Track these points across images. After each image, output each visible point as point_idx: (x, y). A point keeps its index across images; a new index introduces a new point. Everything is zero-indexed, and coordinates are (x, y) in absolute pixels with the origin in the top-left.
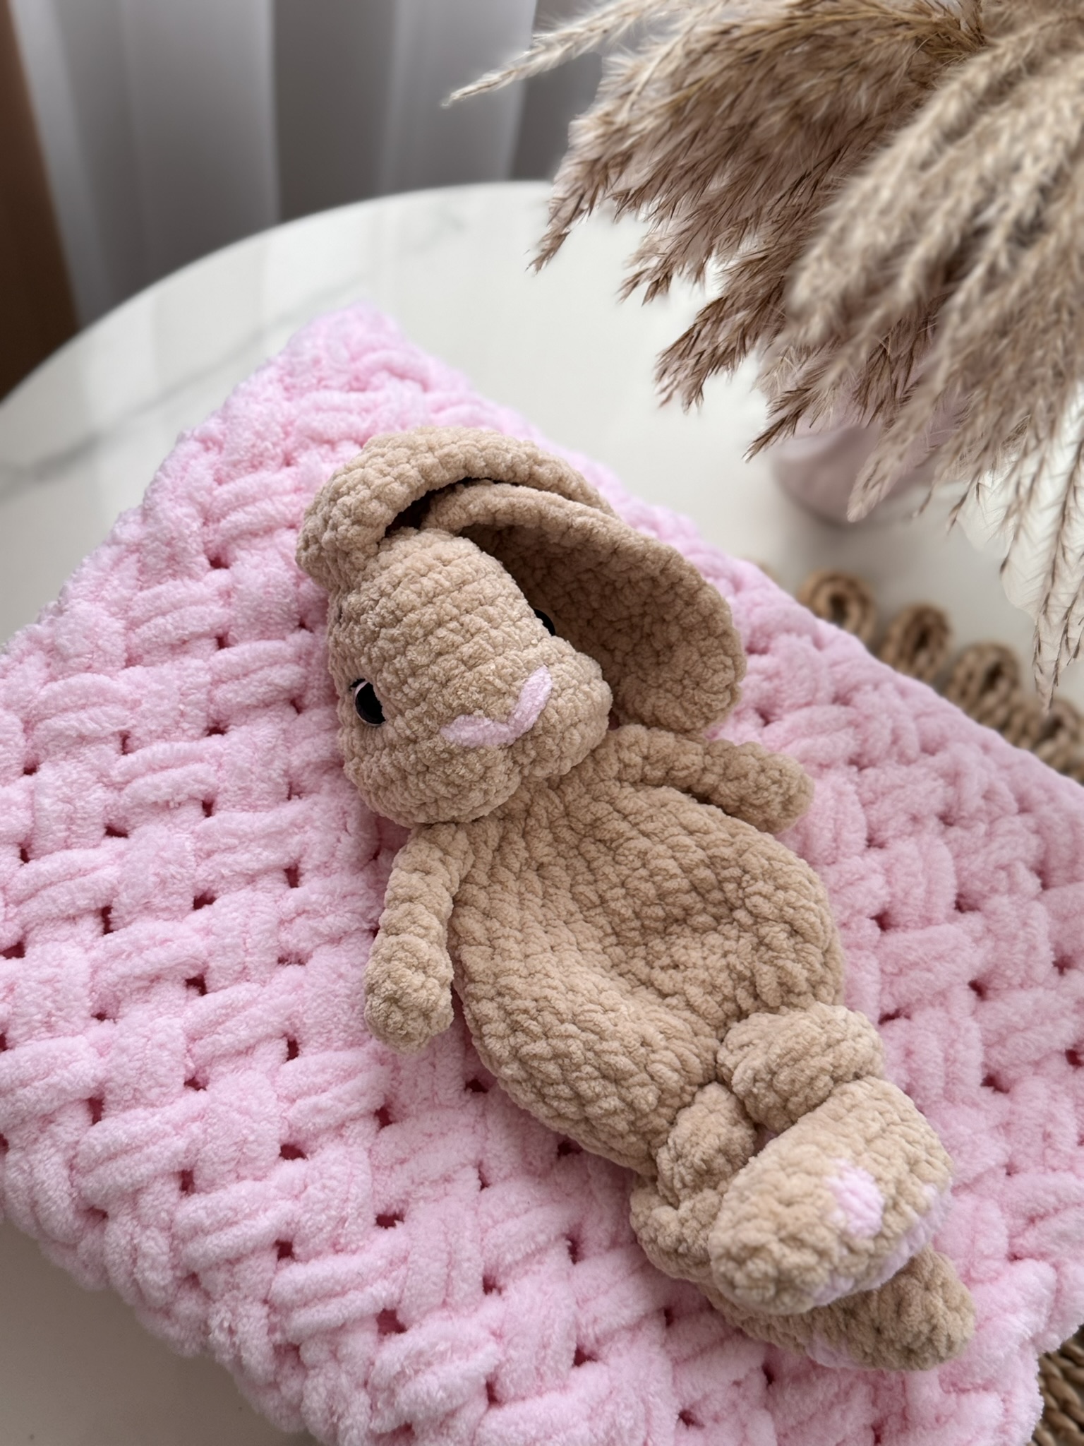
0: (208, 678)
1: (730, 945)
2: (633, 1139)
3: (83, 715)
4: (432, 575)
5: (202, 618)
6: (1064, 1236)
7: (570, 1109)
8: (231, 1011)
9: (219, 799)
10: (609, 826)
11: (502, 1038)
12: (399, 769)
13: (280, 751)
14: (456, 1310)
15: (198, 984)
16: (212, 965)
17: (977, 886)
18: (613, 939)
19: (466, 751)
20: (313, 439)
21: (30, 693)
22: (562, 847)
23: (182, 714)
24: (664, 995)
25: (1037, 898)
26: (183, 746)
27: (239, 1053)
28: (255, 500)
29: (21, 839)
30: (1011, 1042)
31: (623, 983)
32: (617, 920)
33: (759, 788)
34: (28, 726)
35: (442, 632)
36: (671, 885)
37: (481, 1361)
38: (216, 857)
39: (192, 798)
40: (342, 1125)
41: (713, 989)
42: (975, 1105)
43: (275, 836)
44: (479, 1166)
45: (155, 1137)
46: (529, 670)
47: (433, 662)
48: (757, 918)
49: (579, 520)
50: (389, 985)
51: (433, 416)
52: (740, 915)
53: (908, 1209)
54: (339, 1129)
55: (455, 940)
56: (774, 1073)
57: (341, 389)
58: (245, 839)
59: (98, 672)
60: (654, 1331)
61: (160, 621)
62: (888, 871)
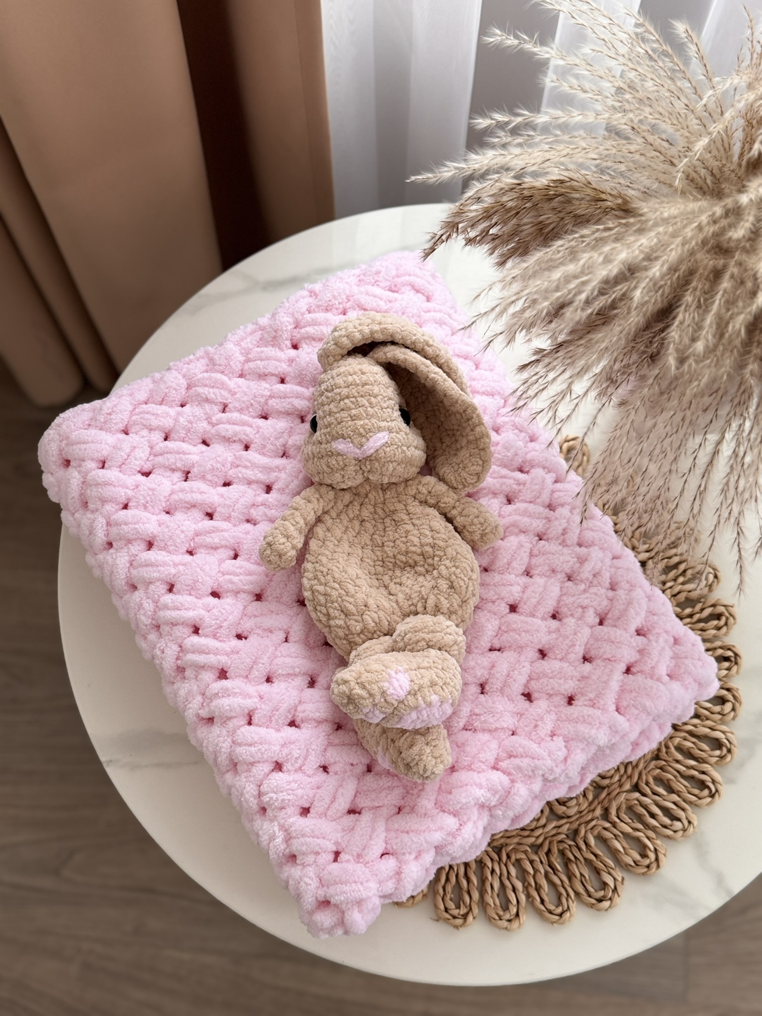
0: (268, 394)
1: (425, 583)
2: (345, 642)
3: (211, 390)
4: (355, 376)
5: (276, 368)
6: (519, 769)
7: (324, 619)
8: (216, 530)
9: (252, 446)
10: (399, 515)
11: (310, 580)
12: (313, 454)
13: (285, 436)
14: (250, 682)
15: (210, 516)
16: (218, 510)
17: (564, 610)
18: (381, 563)
19: (339, 454)
20: (358, 306)
21: (195, 374)
22: (376, 516)
23: (252, 405)
24: (390, 594)
25: (592, 627)
26: (246, 418)
27: (212, 548)
28: (320, 324)
29: (167, 431)
30: (541, 681)
31: (376, 583)
32: (385, 556)
33: (472, 524)
34: (189, 387)
35: (347, 401)
36: (413, 549)
37: (249, 703)
38: (240, 468)
39: (240, 441)
40: (238, 592)
41: (409, 598)
42: (511, 700)
43: (267, 469)
44: (287, 633)
45: (165, 564)
46: (379, 431)
47: (339, 412)
48: (440, 575)
49: (433, 375)
50: (271, 538)
51: (422, 313)
52: (435, 572)
53: (420, 698)
54: (236, 593)
55: (309, 535)
56: (406, 634)
57: (384, 288)
58: (254, 466)
59: (225, 375)
60: (326, 728)
61: (259, 362)
62: (525, 588)
